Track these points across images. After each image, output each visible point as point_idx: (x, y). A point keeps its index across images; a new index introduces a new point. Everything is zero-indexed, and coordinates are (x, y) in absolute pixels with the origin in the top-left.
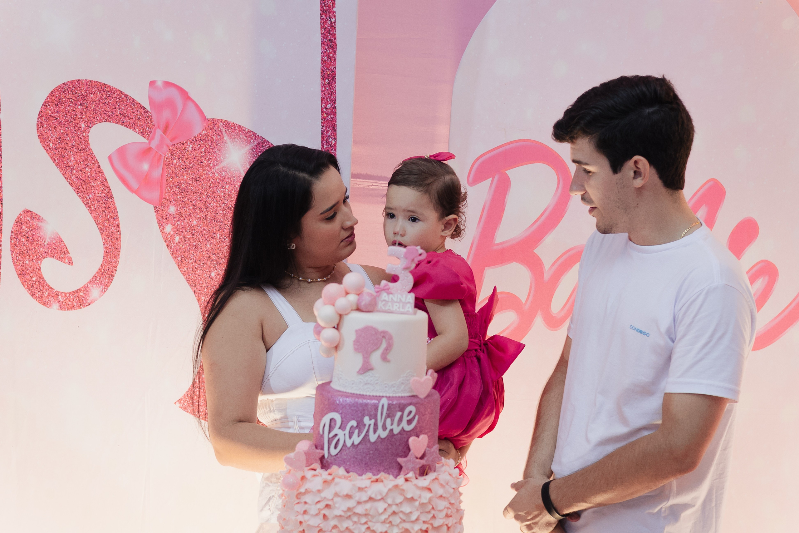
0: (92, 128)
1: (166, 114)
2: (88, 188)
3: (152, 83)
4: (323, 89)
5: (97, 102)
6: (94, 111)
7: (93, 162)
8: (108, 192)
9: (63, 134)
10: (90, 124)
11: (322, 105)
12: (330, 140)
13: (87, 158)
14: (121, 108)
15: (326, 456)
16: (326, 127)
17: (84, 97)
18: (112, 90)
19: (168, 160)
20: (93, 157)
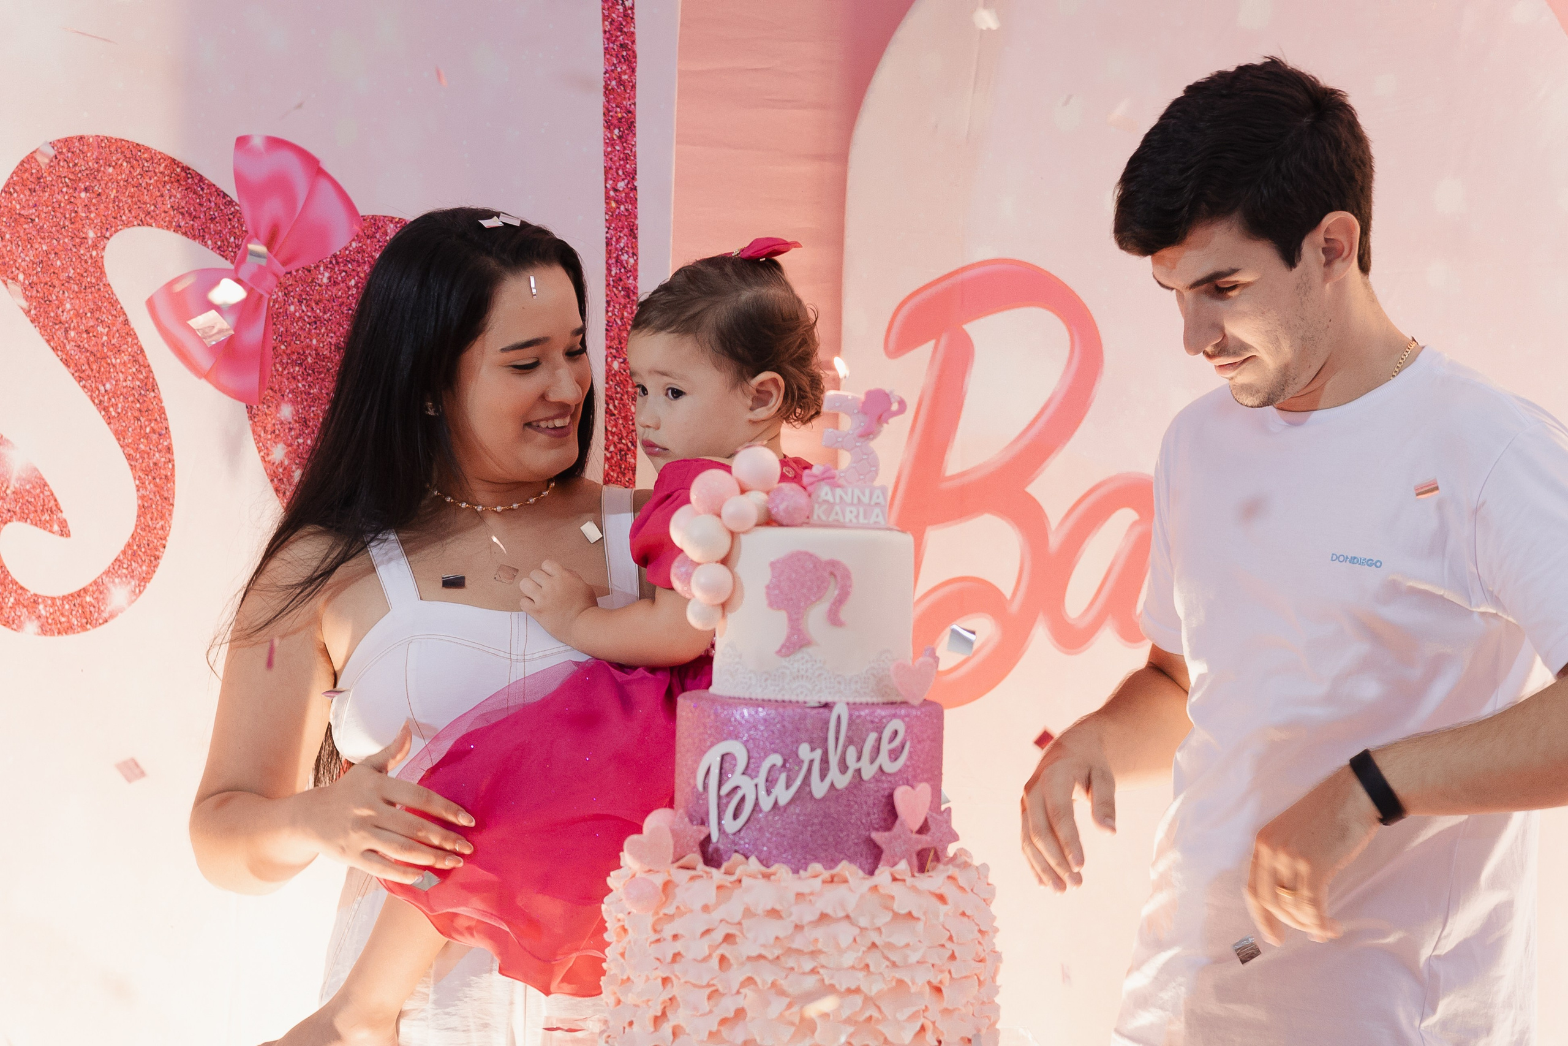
0: (112, 239)
1: (273, 208)
2: (102, 369)
3: (242, 142)
4: (609, 149)
5: (122, 183)
6: (114, 202)
7: (115, 312)
8: (147, 378)
9: (47, 252)
10: (106, 230)
11: (606, 183)
12: (625, 257)
13: (100, 304)
14: (175, 196)
15: (715, 837)
16: (615, 229)
17: (92, 175)
18: (154, 157)
19: (277, 306)
20: (114, 303)
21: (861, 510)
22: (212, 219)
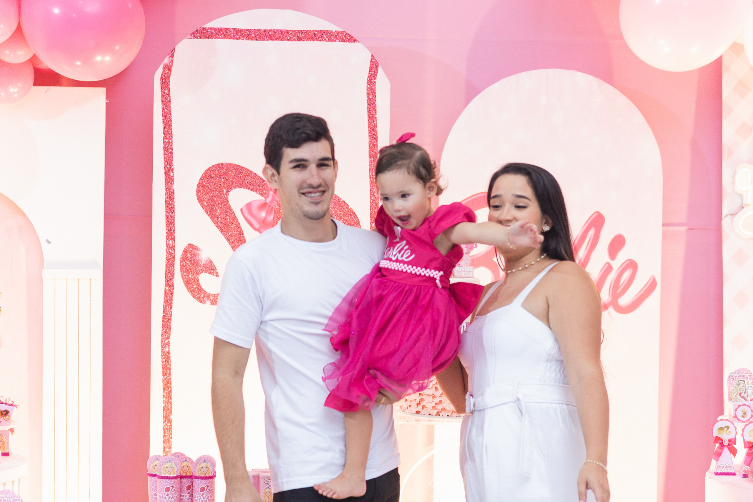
0: (230, 192)
2: (228, 229)
4: (370, 164)
5: (233, 176)
6: (231, 181)
7: (231, 213)
8: (241, 231)
9: (212, 196)
10: (229, 189)
11: (370, 173)
12: (375, 194)
13: (227, 210)
14: (248, 180)
16: (372, 186)
17: (225, 174)
18: (242, 168)
19: (277, 210)
20: (231, 210)
21: (467, 273)
22: (259, 186)
